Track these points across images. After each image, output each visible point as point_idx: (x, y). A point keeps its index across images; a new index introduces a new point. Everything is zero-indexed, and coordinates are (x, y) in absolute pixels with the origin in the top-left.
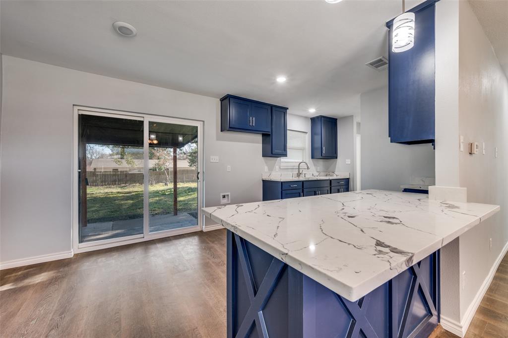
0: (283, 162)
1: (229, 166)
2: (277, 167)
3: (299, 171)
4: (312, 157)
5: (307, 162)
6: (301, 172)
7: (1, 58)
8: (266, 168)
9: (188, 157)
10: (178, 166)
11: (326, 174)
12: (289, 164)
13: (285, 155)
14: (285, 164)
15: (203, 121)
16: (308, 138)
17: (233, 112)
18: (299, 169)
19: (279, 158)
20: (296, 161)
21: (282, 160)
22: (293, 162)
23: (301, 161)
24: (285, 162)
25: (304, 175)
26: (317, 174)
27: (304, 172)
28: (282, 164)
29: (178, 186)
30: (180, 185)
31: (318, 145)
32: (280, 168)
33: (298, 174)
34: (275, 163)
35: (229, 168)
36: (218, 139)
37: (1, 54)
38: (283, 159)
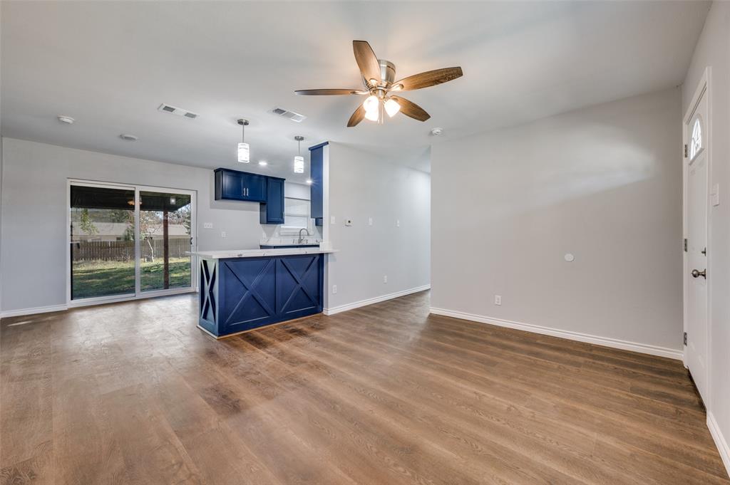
0: (282, 229)
1: (224, 232)
2: (277, 233)
3: (300, 238)
6: (302, 238)
7: (2, 142)
8: (264, 235)
9: (186, 220)
10: (169, 234)
12: (290, 231)
13: (283, 222)
14: (286, 231)
15: (197, 191)
17: (226, 181)
18: (300, 235)
19: (278, 225)
20: (297, 227)
21: (282, 226)
22: (293, 229)
24: (284, 229)
25: (306, 241)
27: (305, 239)
28: (282, 231)
29: (170, 262)
30: (172, 261)
32: (280, 234)
33: (299, 240)
34: (275, 229)
35: (223, 234)
36: (212, 207)
37: (2, 136)
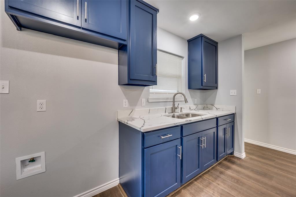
0: (153, 93)
2: (144, 100)
3: (174, 105)
4: (190, 87)
5: (184, 92)
6: (176, 106)
8: (125, 103)
11: (203, 106)
12: (161, 96)
13: (154, 82)
14: (156, 96)
16: (184, 63)
18: (174, 102)
19: (146, 88)
20: (171, 91)
21: (150, 90)
22: (166, 93)
23: (176, 92)
24: (156, 93)
25: (180, 109)
26: (194, 107)
27: (180, 106)
28: (151, 97)
31: (197, 72)
32: (148, 101)
33: (172, 108)
34: (141, 93)
38: (152, 89)
